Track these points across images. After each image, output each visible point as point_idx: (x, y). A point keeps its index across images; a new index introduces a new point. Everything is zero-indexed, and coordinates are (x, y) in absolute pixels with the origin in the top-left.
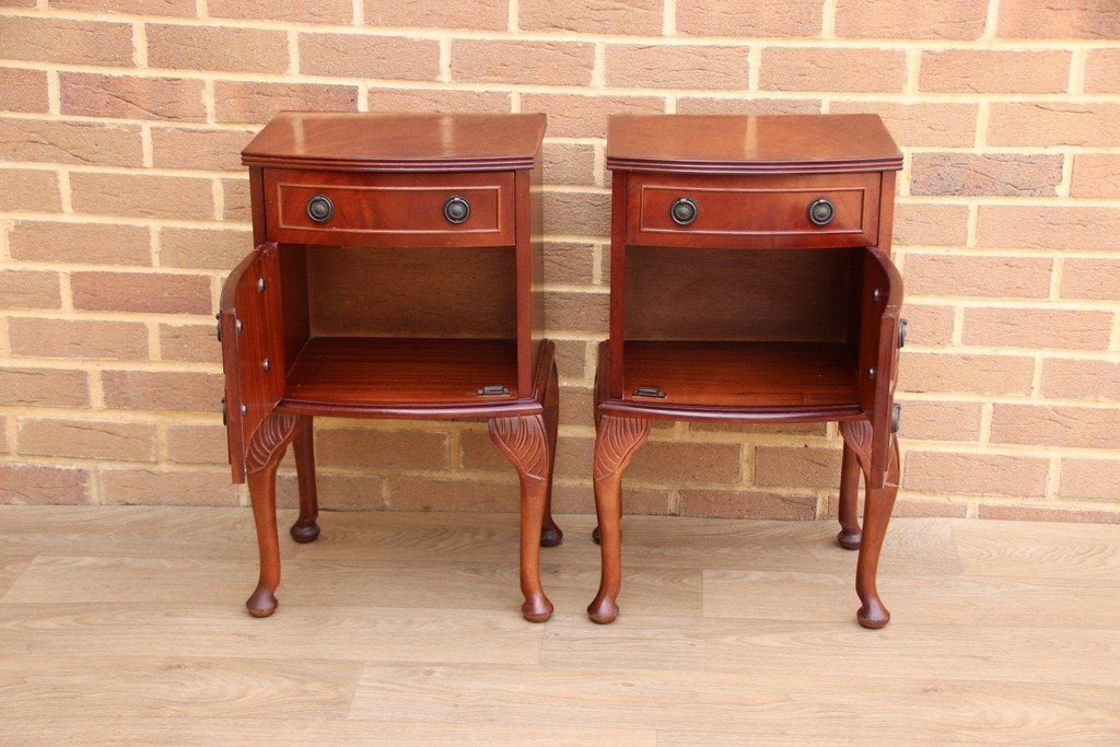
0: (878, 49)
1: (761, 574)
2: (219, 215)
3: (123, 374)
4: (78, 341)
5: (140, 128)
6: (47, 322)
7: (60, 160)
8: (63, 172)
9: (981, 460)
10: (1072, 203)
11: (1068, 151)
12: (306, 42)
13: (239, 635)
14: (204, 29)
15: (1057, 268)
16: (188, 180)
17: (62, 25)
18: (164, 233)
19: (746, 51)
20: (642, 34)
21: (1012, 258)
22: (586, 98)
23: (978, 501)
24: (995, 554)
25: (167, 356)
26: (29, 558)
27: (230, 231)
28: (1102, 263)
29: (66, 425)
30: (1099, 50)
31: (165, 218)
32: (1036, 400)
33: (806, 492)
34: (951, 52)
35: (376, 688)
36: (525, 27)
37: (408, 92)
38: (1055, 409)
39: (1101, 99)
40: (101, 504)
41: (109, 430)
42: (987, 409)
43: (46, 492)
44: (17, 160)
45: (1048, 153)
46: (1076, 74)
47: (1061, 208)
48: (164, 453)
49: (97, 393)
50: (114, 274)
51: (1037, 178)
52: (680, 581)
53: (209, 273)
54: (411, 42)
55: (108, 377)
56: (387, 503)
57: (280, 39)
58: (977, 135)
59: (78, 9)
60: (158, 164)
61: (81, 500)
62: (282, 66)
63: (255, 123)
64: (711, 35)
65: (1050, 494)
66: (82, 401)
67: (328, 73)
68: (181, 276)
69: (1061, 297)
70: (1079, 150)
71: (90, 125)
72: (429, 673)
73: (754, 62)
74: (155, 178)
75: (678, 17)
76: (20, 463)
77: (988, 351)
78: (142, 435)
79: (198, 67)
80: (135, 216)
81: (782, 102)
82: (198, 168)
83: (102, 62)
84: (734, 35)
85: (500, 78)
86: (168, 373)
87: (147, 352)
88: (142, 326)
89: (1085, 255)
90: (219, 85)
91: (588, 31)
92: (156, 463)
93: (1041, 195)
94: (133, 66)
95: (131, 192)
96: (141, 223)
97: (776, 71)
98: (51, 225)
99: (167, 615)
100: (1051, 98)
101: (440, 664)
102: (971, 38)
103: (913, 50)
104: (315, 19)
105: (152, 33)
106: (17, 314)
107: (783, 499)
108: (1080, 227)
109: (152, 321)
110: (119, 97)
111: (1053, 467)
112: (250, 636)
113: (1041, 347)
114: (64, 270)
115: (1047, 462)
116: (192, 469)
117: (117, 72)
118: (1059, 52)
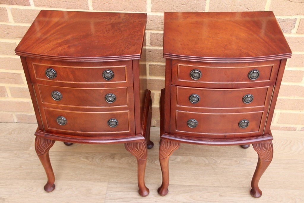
10: (297, 36)
11: (298, 17)
45: (291, 18)
47: (293, 37)
51: (286, 27)
52: (154, 162)
69: (288, 66)
70: (303, 17)
93: (286, 33)
108: (299, 44)
111: (277, 115)
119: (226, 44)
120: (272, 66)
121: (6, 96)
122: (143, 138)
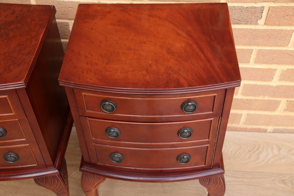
10: (265, 27)
11: (267, 5)
15: (254, 53)
28: (275, 51)
38: (247, 100)
45: (256, 6)
47: (260, 30)
51: (250, 16)
65: (241, 123)
69: (255, 63)
70: (273, 5)
89: (268, 48)
93: (251, 24)
108: (268, 37)
111: (243, 116)
115: (241, 115)
119: (150, 63)
120: (215, 96)
122: (57, 171)
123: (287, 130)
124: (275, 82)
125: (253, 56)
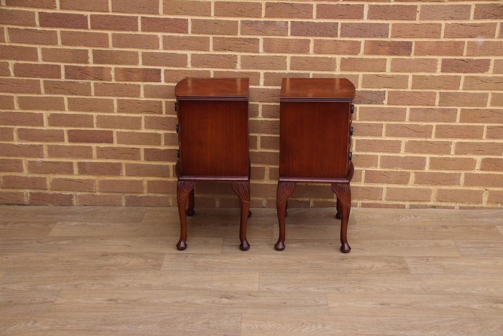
0: (327, 57)
1: (292, 225)
2: (115, 111)
3: (84, 163)
4: (70, 152)
5: (90, 83)
6: (60, 146)
7: (64, 94)
8: (65, 97)
9: (362, 188)
10: (388, 106)
11: (387, 90)
12: (144, 54)
13: (125, 245)
14: (111, 51)
15: (384, 127)
16: (106, 99)
17: (66, 50)
18: (98, 117)
19: (286, 57)
20: (252, 52)
21: (371, 124)
22: (235, 72)
23: (361, 202)
24: (366, 218)
25: (98, 157)
26: (56, 223)
27: (119, 116)
28: (398, 125)
29: (66, 180)
30: (395, 59)
31: (98, 112)
32: (379, 169)
33: (307, 199)
34: (350, 58)
35: (170, 261)
36: (215, 50)
37: (178, 71)
38: (384, 172)
39: (396, 74)
40: (77, 206)
41: (80, 181)
42: (364, 172)
43: (59, 202)
44: (50, 94)
45: (380, 91)
46: (388, 66)
47: (385, 108)
48: (97, 189)
49: (76, 169)
50: (82, 130)
51: (378, 98)
52: (266, 228)
53: (112, 130)
54: (178, 55)
55: (79, 164)
56: (171, 205)
57: (136, 54)
58: (359, 84)
59: (71, 45)
60: (96, 94)
61: (71, 204)
62: (136, 63)
63: (128, 81)
64: (275, 52)
65: (383, 199)
66: (71, 172)
67: (151, 65)
68: (103, 131)
69: (386, 136)
70: (390, 90)
71: (74, 82)
72: (187, 256)
73: (288, 61)
74: (95, 99)
75: (264, 46)
76: (51, 193)
77: (364, 153)
78: (91, 183)
79: (109, 63)
80: (88, 111)
81: (297, 74)
82: (109, 96)
83: (78, 62)
84: (282, 52)
85: (207, 66)
86: (98, 163)
87: (92, 156)
88: (91, 147)
89: (393, 123)
90: (116, 69)
91: (235, 51)
92: (95, 192)
93: (379, 104)
94: (88, 63)
95: (87, 103)
96: (90, 114)
97: (295, 64)
98: (61, 114)
99: (102, 240)
100: (381, 73)
101: (190, 254)
102: (356, 54)
103: (338, 58)
104: (147, 47)
105: (94, 52)
106: (50, 144)
107: (300, 202)
108: (391, 114)
109: (94, 146)
110: (84, 73)
111: (384, 190)
112: (129, 246)
113: (380, 152)
114: (65, 129)
115: (382, 189)
116: (107, 194)
117: (83, 65)
118: (383, 59)
121: (121, 174)
123: (421, 205)
124: (402, 154)
125: (384, 130)
